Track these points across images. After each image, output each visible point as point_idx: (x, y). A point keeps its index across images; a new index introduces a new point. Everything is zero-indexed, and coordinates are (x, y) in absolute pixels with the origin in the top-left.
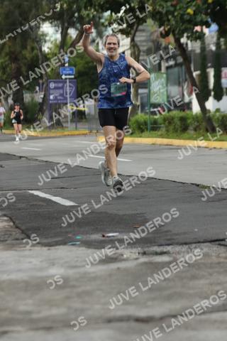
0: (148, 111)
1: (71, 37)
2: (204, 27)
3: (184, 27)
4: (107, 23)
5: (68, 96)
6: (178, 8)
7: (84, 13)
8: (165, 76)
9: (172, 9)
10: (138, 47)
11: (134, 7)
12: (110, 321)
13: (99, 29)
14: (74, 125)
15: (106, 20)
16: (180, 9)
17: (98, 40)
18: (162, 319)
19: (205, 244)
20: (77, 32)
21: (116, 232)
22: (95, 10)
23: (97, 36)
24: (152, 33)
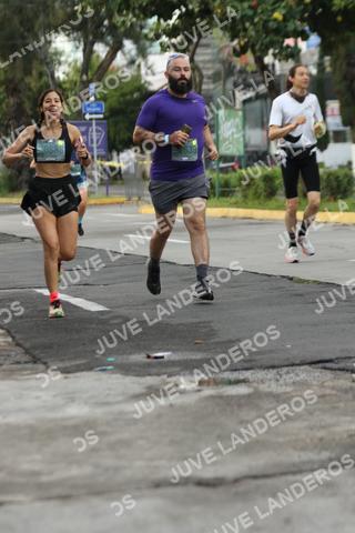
0: (215, 167)
1: (98, 56)
2: (299, 39)
3: (268, 39)
4: (152, 35)
5: (95, 145)
6: (259, 11)
7: (118, 19)
8: (240, 113)
9: (250, 13)
10: (199, 70)
11: (193, 10)
12: (158, 485)
13: (141, 42)
14: (104, 189)
15: (151, 30)
16: (262, 12)
17: (139, 60)
18: (236, 481)
19: (302, 368)
20: (108, 49)
21: (167, 350)
22: (135, 16)
23: (138, 55)
24: (221, 50)
